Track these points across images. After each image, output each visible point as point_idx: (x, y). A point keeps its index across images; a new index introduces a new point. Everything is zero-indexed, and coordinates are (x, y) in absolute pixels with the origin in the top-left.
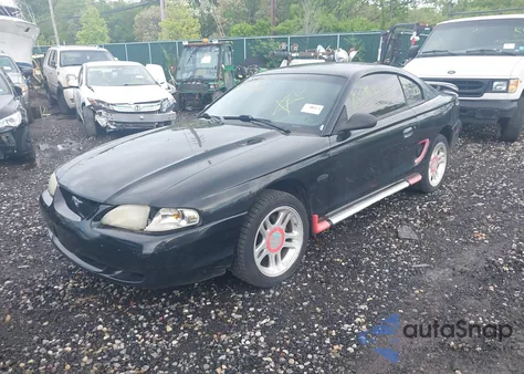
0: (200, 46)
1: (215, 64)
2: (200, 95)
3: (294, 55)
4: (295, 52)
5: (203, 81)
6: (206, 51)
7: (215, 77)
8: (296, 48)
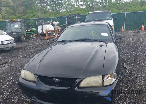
0: (13, 22)
1: (20, 27)
2: (17, 37)
3: (43, 23)
4: (43, 22)
5: (16, 33)
6: (16, 23)
7: (21, 31)
8: (43, 21)
